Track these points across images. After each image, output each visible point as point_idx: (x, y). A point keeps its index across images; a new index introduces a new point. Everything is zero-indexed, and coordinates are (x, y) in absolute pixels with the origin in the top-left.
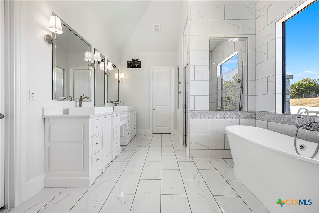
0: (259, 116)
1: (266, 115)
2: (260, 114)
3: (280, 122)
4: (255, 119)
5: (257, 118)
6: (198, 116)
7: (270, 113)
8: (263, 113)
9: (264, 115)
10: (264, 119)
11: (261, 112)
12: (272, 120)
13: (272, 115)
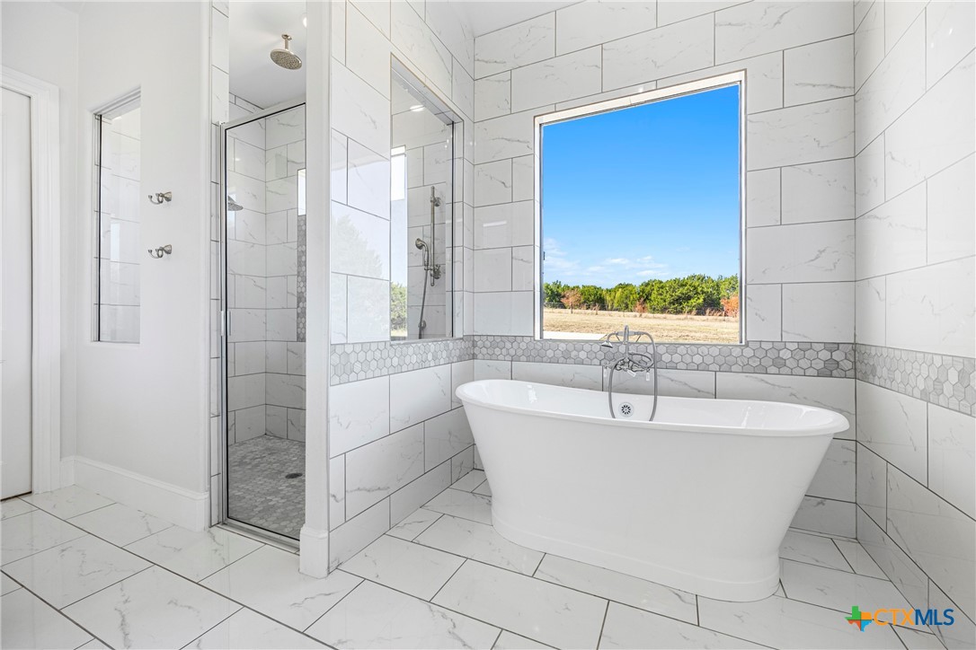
0: (484, 350)
1: (508, 345)
2: (488, 344)
3: (545, 359)
4: (474, 357)
5: (480, 356)
6: (358, 367)
7: (519, 339)
8: (498, 340)
9: (501, 344)
10: (501, 357)
11: (491, 339)
12: (523, 358)
13: (523, 346)
